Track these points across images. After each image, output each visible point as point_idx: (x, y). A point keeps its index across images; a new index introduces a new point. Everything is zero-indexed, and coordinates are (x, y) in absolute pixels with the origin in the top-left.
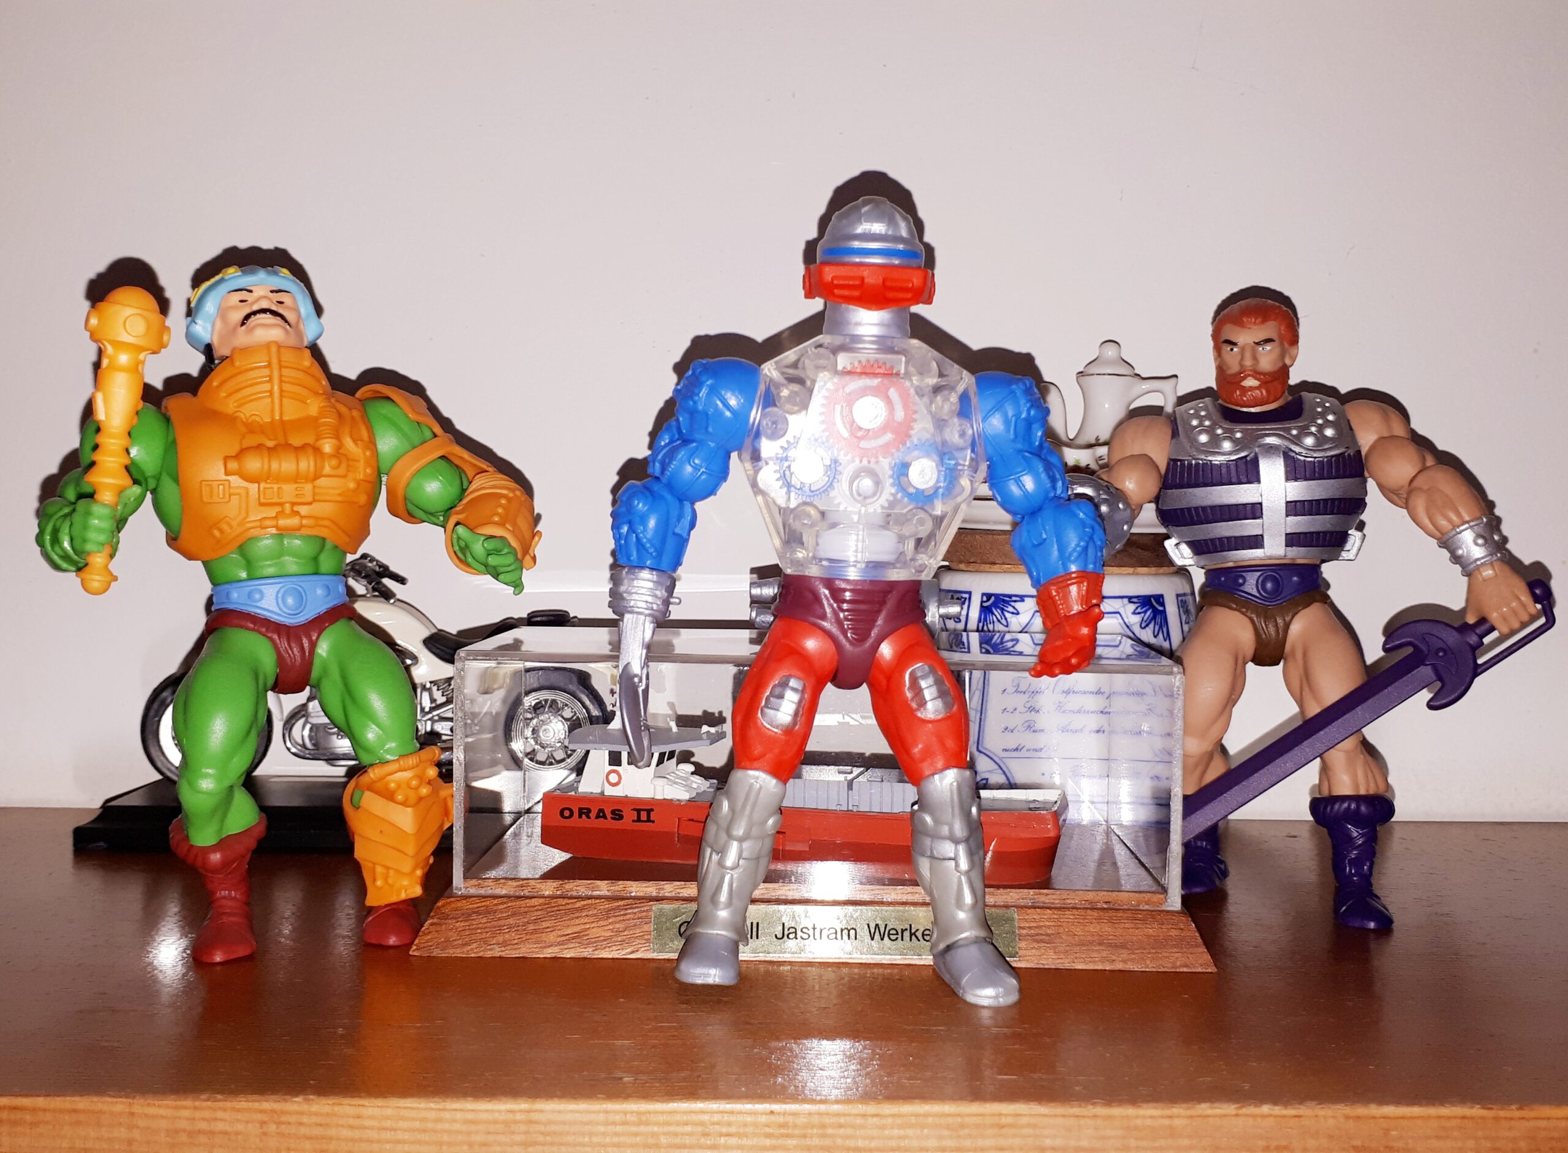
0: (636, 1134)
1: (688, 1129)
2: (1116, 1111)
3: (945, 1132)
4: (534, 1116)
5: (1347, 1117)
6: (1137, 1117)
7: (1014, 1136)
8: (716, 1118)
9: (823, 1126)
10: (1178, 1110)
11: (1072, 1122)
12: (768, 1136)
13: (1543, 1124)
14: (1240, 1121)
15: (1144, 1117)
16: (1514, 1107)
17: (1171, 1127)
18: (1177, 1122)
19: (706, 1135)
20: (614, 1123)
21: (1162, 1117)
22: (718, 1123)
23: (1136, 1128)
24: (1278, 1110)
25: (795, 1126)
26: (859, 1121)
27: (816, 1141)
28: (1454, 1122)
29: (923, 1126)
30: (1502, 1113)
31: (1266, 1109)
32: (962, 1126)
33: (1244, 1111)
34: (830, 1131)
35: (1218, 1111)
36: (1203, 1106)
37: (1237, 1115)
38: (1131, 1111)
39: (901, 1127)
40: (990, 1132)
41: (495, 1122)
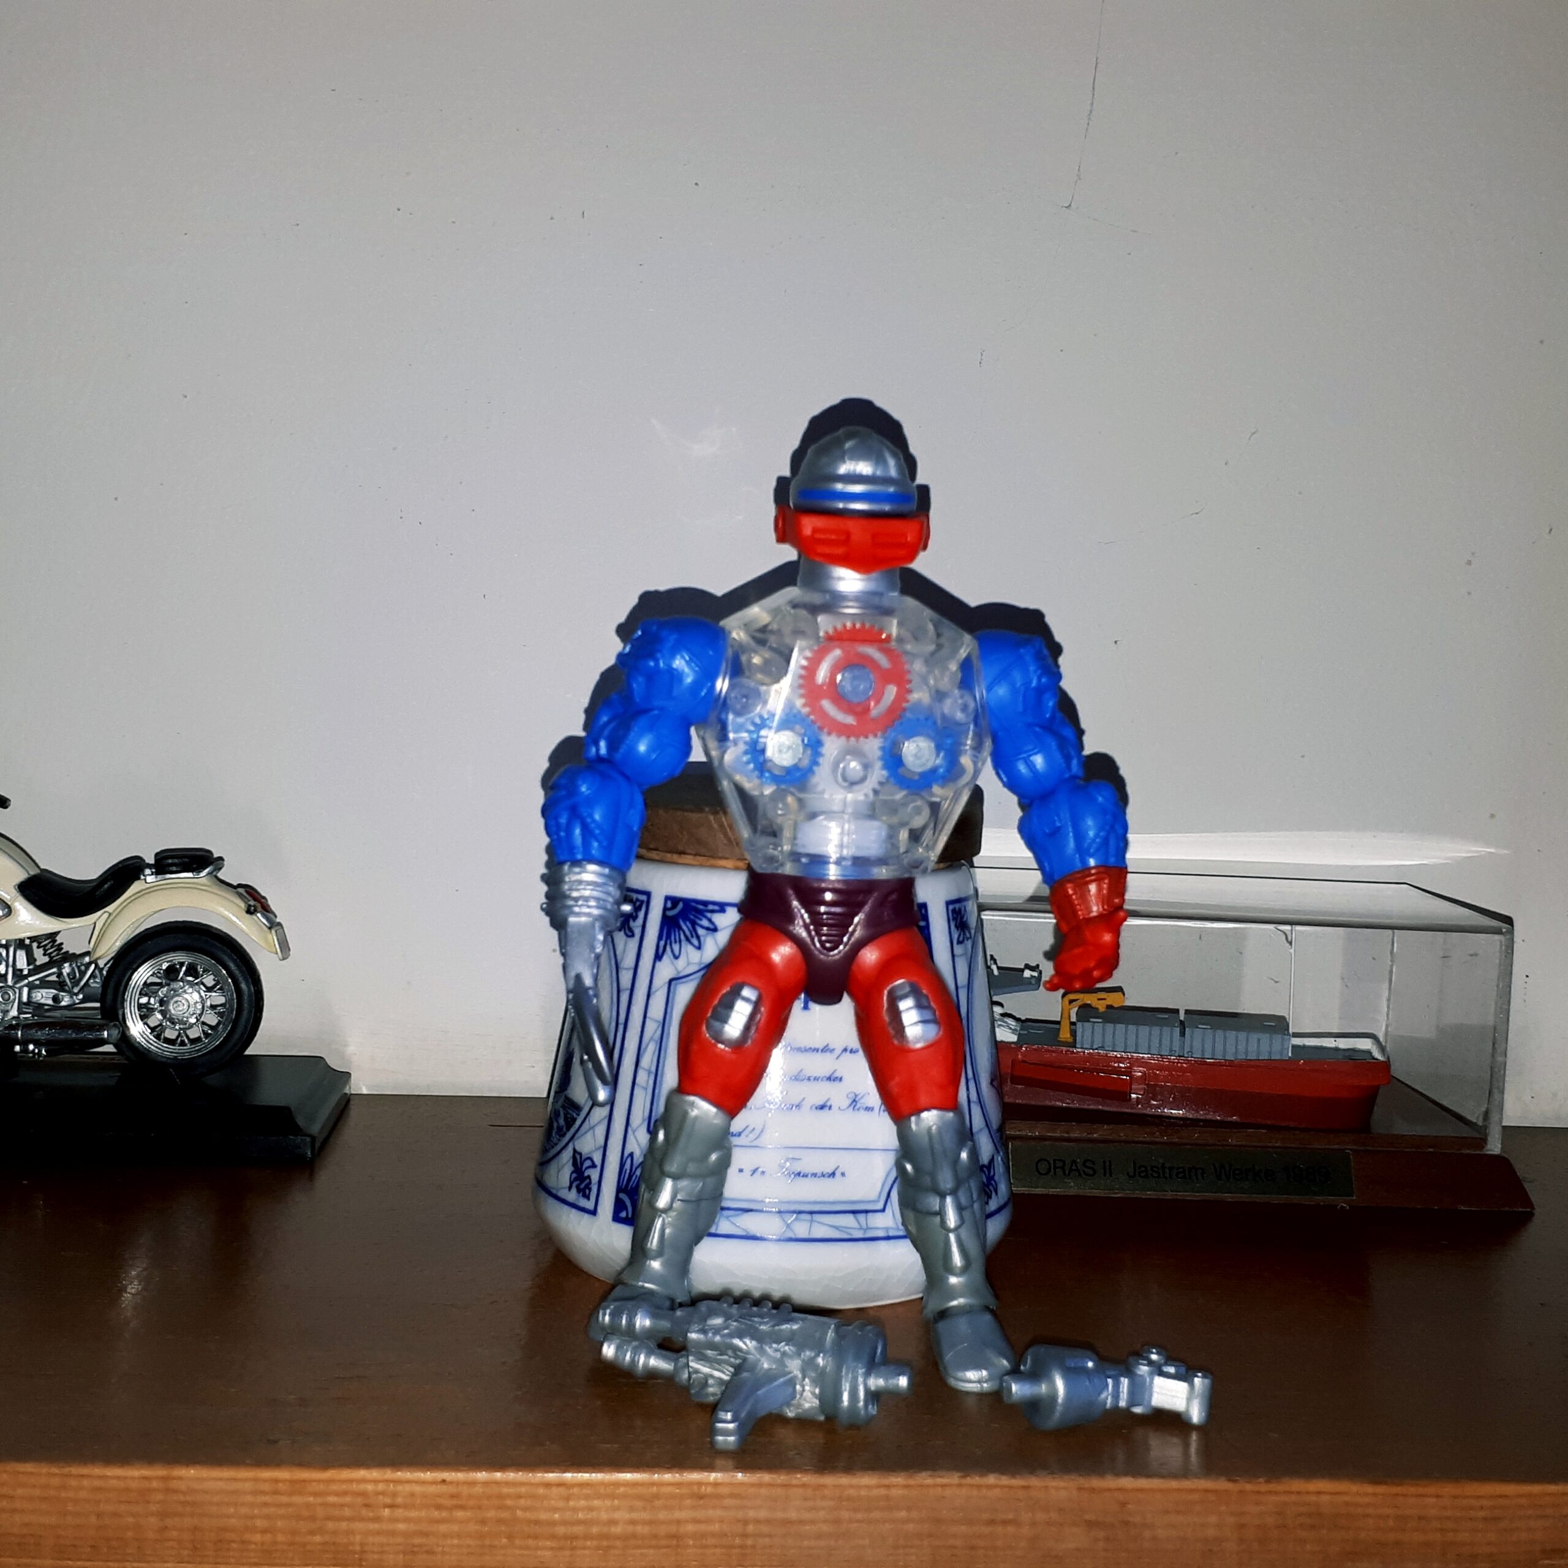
0: (288, 1505)
1: (348, 1499)
2: (829, 1480)
3: (639, 1504)
4: (174, 1484)
5: (1080, 1489)
6: (851, 1486)
7: (714, 1508)
8: (381, 1487)
9: (500, 1497)
10: (898, 1479)
11: (779, 1491)
12: (439, 1507)
13: (1294, 1498)
14: (964, 1491)
15: (859, 1487)
16: (1261, 1480)
17: (887, 1498)
18: (894, 1492)
19: (366, 1506)
20: (263, 1493)
21: (879, 1486)
22: (383, 1493)
23: (849, 1499)
24: (1005, 1480)
25: (470, 1496)
26: (541, 1491)
27: (491, 1514)
28: (1196, 1497)
29: (613, 1497)
30: (1248, 1487)
31: (991, 1479)
32: (657, 1496)
33: (969, 1480)
34: (509, 1502)
35: (939, 1481)
36: (924, 1474)
37: (960, 1485)
38: (844, 1480)
39: (587, 1497)
40: (688, 1502)
41: (128, 1490)
